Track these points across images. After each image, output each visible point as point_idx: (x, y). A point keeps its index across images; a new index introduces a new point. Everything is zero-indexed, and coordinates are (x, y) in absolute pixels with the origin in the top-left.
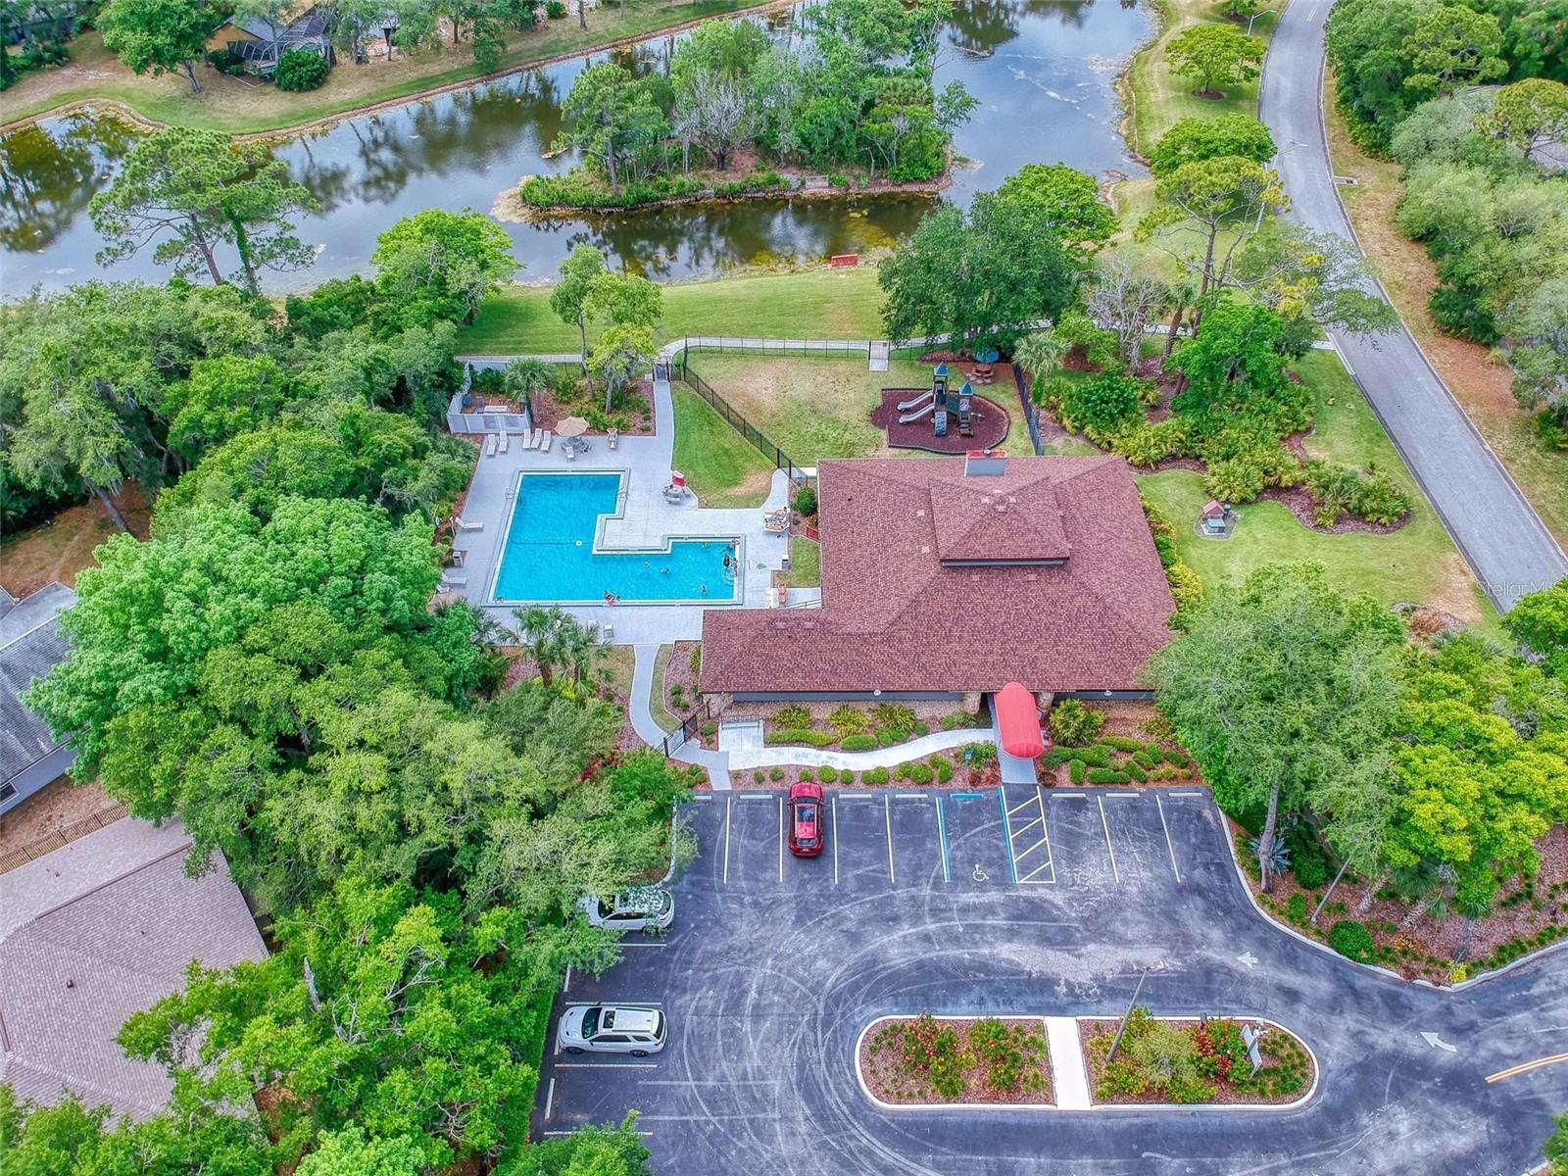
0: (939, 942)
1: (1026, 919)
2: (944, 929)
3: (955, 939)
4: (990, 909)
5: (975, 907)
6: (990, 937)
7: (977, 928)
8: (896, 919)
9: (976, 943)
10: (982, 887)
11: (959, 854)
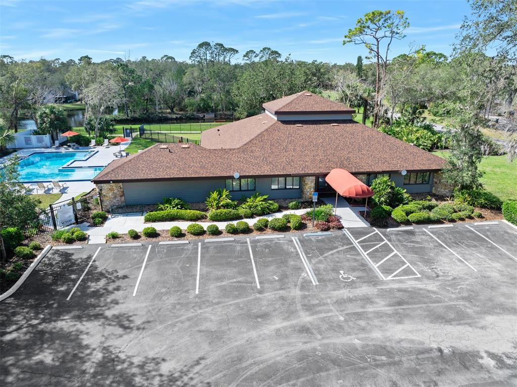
0: (320, 333)
1: (407, 303)
2: (323, 320)
3: (338, 328)
4: (367, 300)
5: (350, 300)
6: (376, 322)
7: (359, 316)
8: (265, 316)
9: (363, 329)
10: (351, 285)
11: (322, 266)
